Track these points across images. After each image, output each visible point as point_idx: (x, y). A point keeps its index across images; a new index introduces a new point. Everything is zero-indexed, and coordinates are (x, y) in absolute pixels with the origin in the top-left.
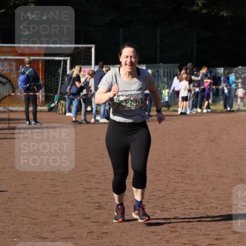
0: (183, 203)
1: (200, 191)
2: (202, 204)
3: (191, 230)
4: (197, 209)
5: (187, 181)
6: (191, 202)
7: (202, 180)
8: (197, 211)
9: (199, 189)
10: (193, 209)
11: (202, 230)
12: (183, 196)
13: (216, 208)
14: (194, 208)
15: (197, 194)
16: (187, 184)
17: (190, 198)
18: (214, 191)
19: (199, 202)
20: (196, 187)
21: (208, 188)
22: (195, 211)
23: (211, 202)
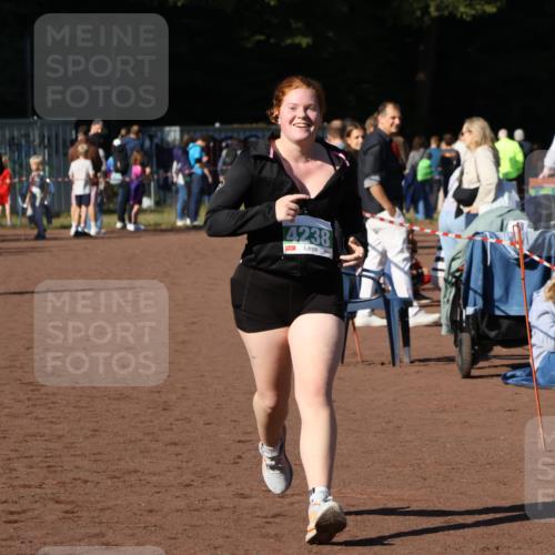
0: (11, 470)
1: (60, 437)
2: (55, 471)
3: (9, 543)
4: (40, 487)
5: (39, 412)
6: (31, 467)
7: (75, 407)
8: (38, 491)
9: (60, 433)
10: (29, 487)
11: (35, 541)
12: (17, 451)
13: (86, 482)
14: (32, 483)
15: (51, 445)
16: (36, 418)
17: (32, 457)
18: (93, 436)
19: (49, 466)
20: (54, 426)
21: (82, 429)
22: (33, 491)
23: (77, 467)
